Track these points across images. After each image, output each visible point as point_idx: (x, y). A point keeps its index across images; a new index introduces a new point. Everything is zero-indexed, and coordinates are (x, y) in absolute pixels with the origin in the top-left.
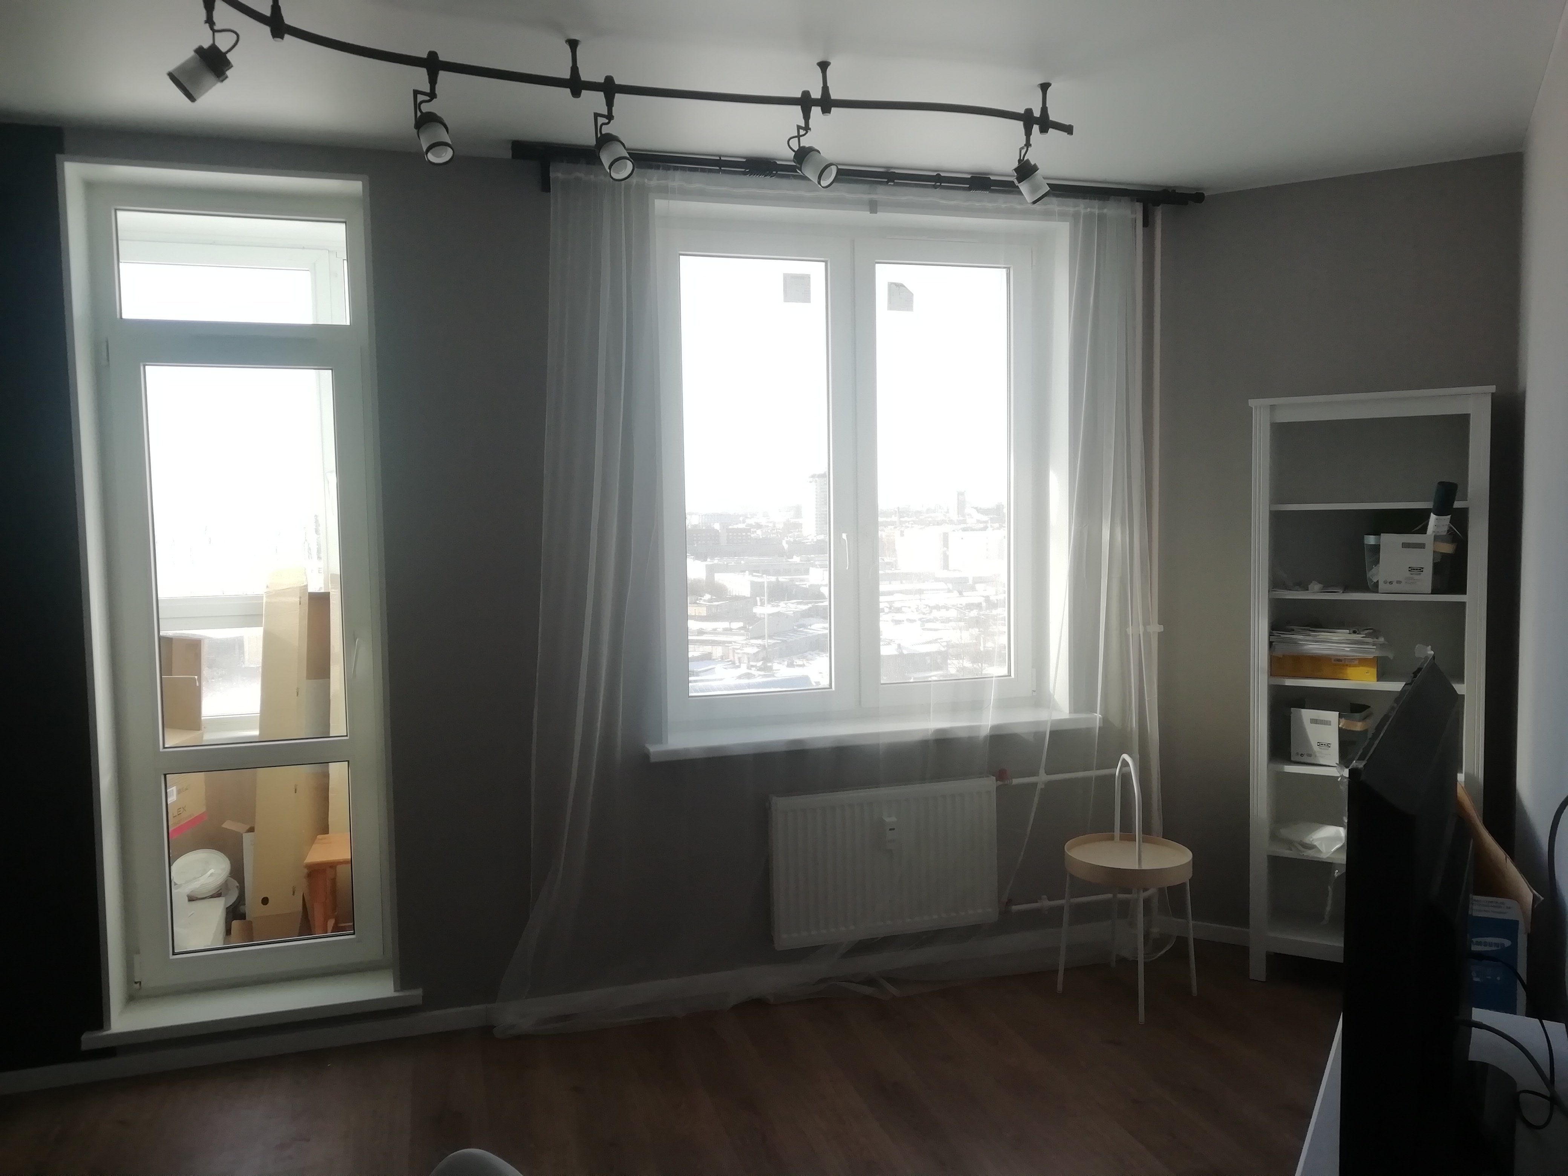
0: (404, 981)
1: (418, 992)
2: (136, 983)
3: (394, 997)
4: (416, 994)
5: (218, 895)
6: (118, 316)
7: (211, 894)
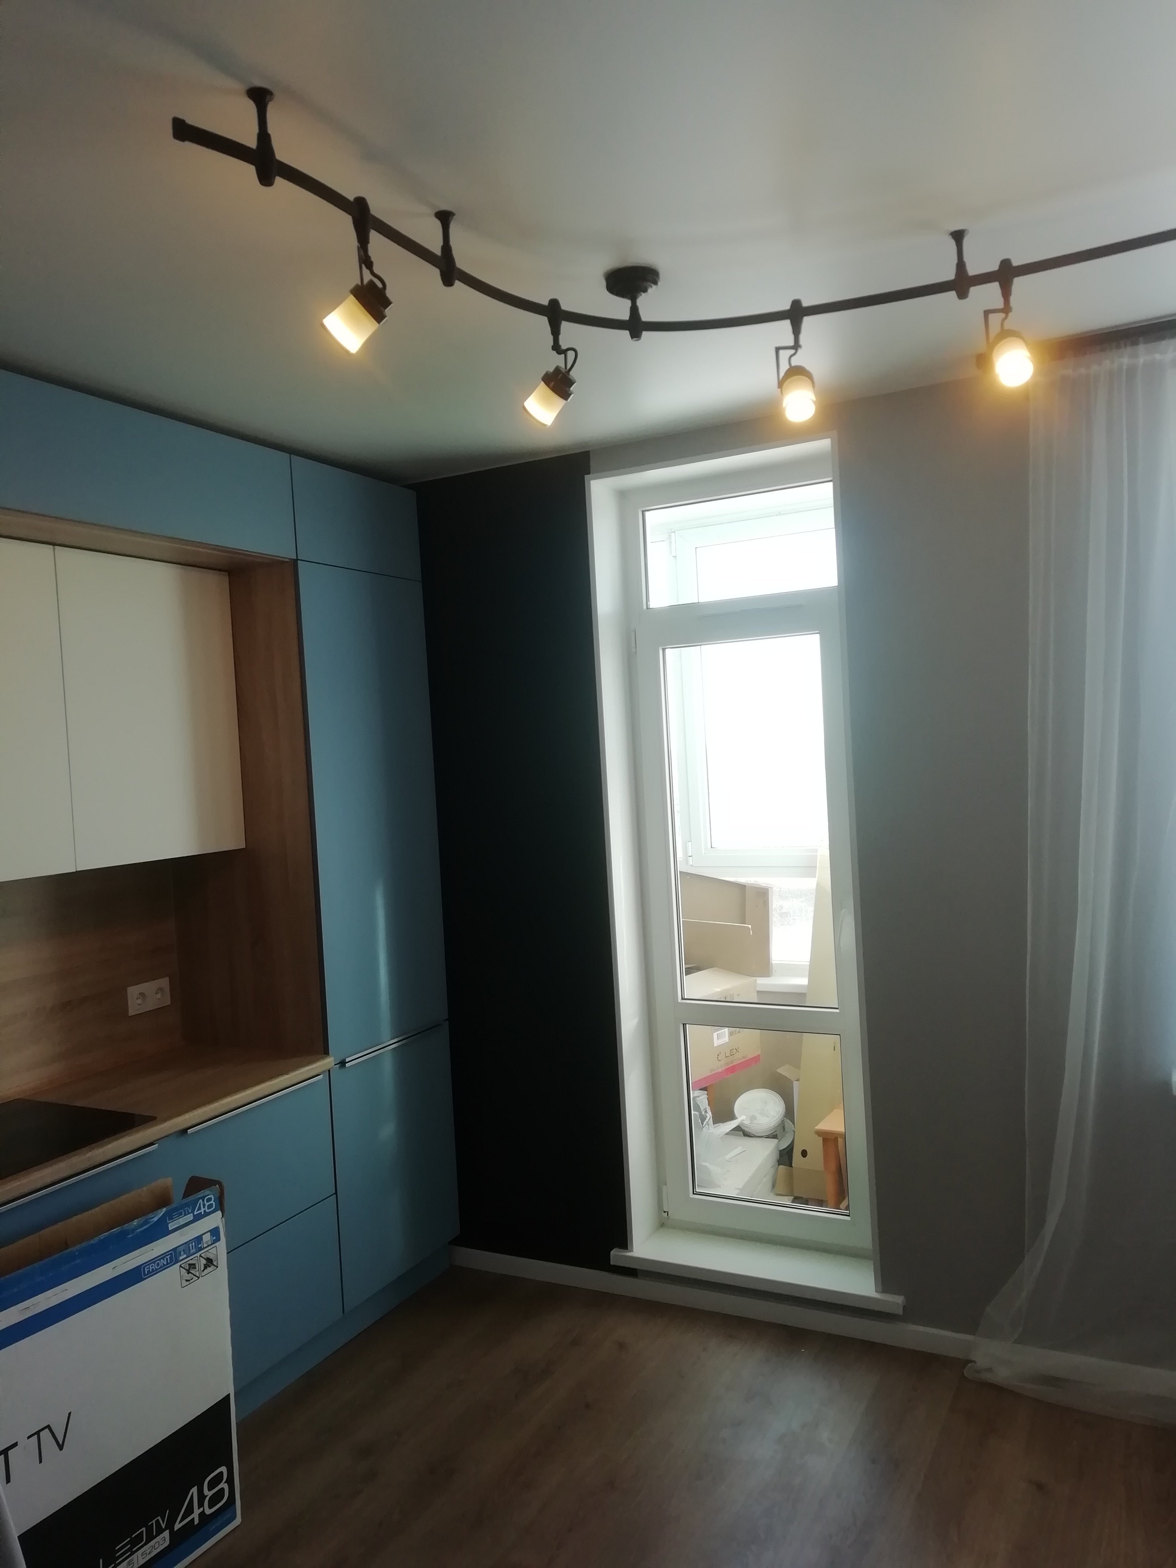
0: (885, 1281)
1: (899, 1300)
2: (664, 1212)
3: (876, 1299)
4: (895, 1301)
5: (773, 1136)
6: (645, 607)
7: (767, 1134)
